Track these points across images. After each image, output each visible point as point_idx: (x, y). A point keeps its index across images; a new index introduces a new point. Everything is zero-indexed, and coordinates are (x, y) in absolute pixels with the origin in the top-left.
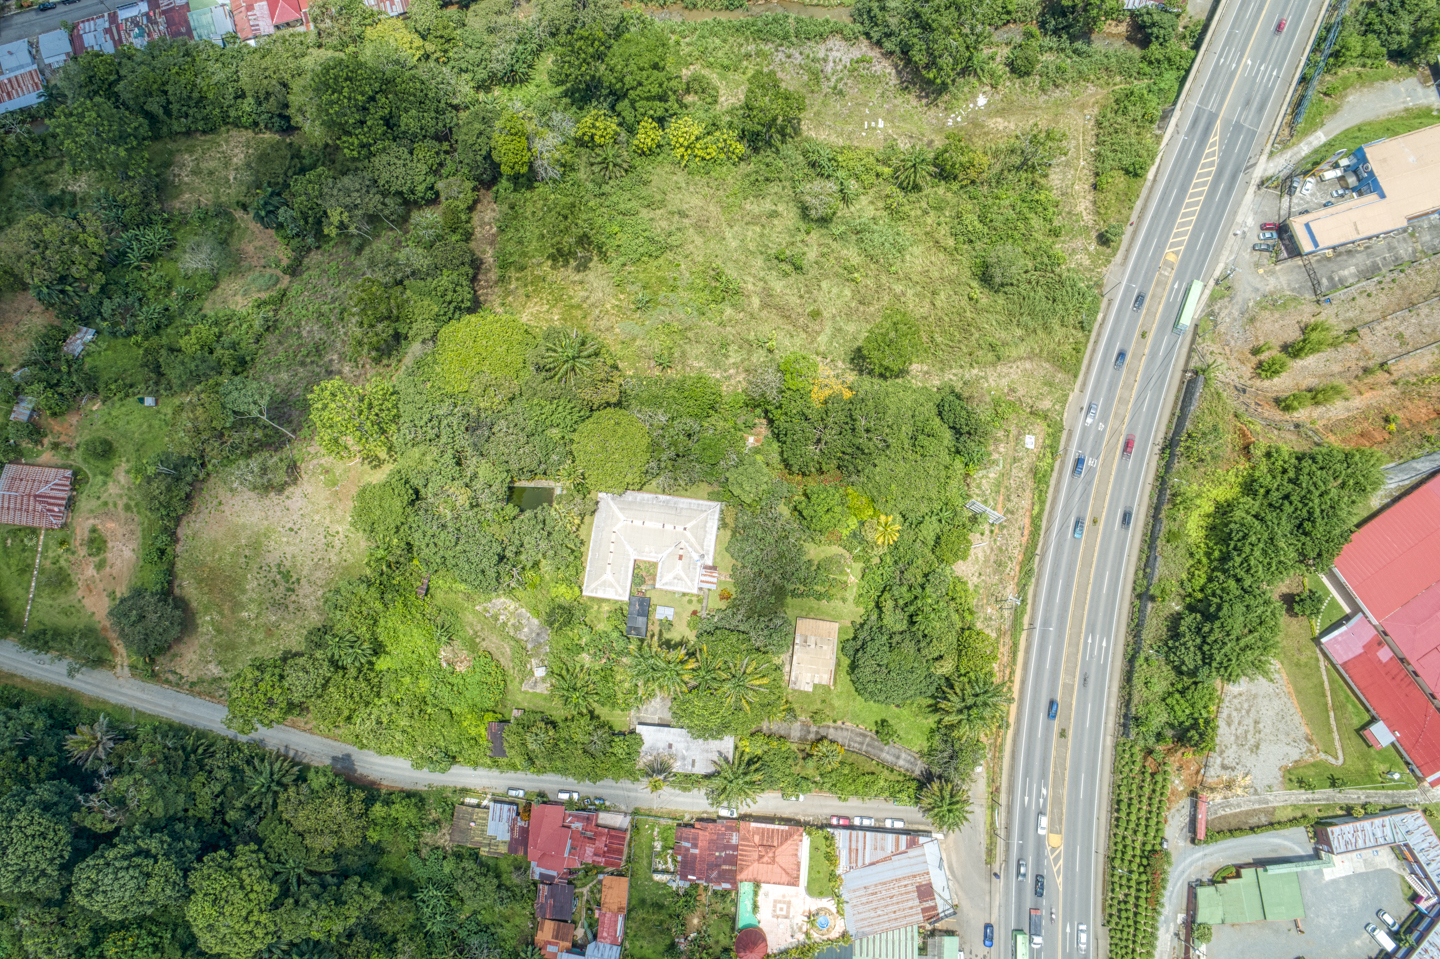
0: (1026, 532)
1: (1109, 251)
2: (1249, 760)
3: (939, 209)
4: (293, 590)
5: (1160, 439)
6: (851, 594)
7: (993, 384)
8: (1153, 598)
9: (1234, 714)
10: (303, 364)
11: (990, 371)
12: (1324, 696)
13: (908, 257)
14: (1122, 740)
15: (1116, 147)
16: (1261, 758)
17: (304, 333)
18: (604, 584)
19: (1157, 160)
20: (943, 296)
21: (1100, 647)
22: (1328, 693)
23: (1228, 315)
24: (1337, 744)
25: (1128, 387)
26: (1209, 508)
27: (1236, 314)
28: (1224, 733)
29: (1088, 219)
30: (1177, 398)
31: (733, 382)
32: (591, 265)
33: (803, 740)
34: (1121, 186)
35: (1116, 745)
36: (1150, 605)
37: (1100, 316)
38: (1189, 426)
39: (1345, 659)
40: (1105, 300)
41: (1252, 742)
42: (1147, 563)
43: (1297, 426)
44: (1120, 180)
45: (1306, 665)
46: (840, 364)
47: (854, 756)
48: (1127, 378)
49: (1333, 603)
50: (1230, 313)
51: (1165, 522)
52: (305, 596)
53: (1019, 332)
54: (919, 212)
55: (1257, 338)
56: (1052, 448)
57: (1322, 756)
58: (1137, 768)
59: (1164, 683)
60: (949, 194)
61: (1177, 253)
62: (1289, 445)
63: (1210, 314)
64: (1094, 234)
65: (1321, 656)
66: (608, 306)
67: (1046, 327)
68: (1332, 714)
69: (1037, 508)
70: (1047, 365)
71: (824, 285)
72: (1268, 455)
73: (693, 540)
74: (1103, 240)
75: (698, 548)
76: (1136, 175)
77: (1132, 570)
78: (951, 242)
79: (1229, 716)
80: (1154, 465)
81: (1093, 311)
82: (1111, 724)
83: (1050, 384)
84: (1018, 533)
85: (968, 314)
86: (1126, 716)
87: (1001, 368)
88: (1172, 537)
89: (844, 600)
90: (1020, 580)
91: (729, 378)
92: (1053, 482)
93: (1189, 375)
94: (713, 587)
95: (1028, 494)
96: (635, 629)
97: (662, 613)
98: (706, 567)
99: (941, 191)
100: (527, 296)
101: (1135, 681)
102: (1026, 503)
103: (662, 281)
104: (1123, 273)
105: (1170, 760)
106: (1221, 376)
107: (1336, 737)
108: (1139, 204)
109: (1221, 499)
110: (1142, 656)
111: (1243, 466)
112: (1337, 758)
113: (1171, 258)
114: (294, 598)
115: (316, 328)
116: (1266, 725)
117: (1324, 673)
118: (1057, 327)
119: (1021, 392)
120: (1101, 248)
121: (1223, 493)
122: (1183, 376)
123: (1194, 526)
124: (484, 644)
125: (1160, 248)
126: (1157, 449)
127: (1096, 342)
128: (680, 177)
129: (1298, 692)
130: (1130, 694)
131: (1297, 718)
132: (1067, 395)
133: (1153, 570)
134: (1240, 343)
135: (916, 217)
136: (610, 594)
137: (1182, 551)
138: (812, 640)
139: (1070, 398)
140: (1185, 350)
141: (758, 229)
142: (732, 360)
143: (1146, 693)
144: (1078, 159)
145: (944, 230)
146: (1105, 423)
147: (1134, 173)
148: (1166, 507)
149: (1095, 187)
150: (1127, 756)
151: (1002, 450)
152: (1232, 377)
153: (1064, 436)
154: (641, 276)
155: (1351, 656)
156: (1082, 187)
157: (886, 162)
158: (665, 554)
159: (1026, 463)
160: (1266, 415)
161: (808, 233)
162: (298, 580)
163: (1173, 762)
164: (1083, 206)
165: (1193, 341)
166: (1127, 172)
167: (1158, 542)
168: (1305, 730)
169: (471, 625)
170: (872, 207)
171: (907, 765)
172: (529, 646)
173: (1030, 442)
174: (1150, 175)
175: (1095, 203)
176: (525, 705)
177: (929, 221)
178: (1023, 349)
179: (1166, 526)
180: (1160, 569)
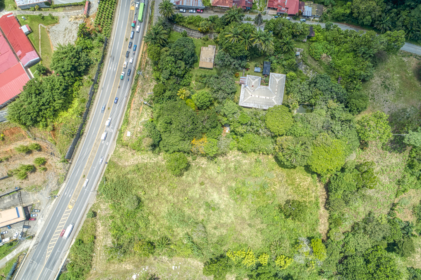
0: (133, 102)
1: (93, 210)
2: (68, 26)
3: (153, 231)
4: (383, 82)
5: (83, 137)
6: (194, 78)
7: (140, 156)
8: (93, 80)
9: (71, 39)
10: (387, 166)
11: (140, 162)
12: (41, 44)
13: (166, 211)
14: (108, 38)
15: (85, 253)
16: (65, 26)
17: (387, 178)
18: (278, 78)
19: (71, 247)
20: (155, 194)
21: (112, 67)
22: (40, 44)
23: (53, 185)
24: (40, 30)
25: (92, 157)
26: (70, 110)
27: (50, 185)
28: (75, 33)
29: (99, 224)
30: (75, 152)
31: (233, 155)
32: (285, 203)
33: (211, 33)
34: (85, 236)
35: (110, 37)
36: (94, 78)
37: (99, 183)
38: (73, 140)
39: (32, 52)
40: (96, 190)
41: (67, 31)
42: (93, 93)
43: (35, 139)
44: (86, 239)
45: (46, 53)
46: (194, 164)
47: (195, 29)
48: (92, 160)
49: (33, 72)
50: (52, 185)
51: (85, 106)
52: (378, 80)
53: (129, 176)
54: (161, 230)
55: (44, 174)
56: (121, 132)
57: (45, 27)
58: (104, 28)
59: (92, 53)
60: (149, 237)
61: (68, 208)
62: (39, 130)
63: (59, 184)
64: (98, 217)
65: (40, 55)
66: (278, 185)
67: (118, 177)
68: (40, 38)
69: (128, 111)
70: (120, 164)
71: (198, 196)
72: (47, 126)
73: (248, 92)
74: (95, 214)
75: (247, 90)
76: (80, 240)
77: (98, 93)
78: (150, 217)
79: (73, 39)
80: (86, 129)
81: (101, 185)
82: (111, 43)
83: (120, 157)
84: (136, 102)
85: (146, 186)
86: (106, 45)
87: (137, 162)
88: (83, 101)
89: (196, 76)
90: (136, 87)
91: (234, 157)
92: (122, 122)
93: (70, 162)
94: (241, 77)
95: (131, 115)
96: (267, 64)
97: (258, 70)
98: (244, 84)
99: (152, 238)
100: (308, 189)
101: (102, 54)
102: (132, 112)
103: (258, 197)
104: (89, 200)
105: (94, 27)
106: (59, 159)
107: (40, 32)
108: (79, 229)
109: (65, 112)
110: (98, 62)
111: (56, 123)
112: (41, 26)
113: (70, 207)
114: (382, 80)
115: (384, 181)
116: (61, 36)
117: (40, 50)
118: (115, 179)
119: (130, 154)
120: (95, 211)
121: (64, 115)
122: (72, 161)
123: (76, 103)
124: (317, 63)
125: (74, 211)
126: (85, 134)
127: (101, 174)
128: (251, 243)
129: (49, 46)
130: (104, 51)
131: (51, 38)
132: (114, 153)
133: (91, 90)
134: (51, 174)
135: (162, 228)
136: (276, 75)
137: (81, 96)
138: (208, 61)
139: (113, 152)
140: (70, 171)
141: (221, 221)
142: (233, 164)
143: (99, 50)
144: (100, 250)
145: (152, 222)
146: (101, 143)
147: (80, 242)
148: (85, 111)
149: (95, 238)
150: (107, 33)
151: (139, 129)
152: (55, 159)
153: (116, 138)
154: (265, 199)
155: (30, 52)
156: (100, 238)
157: (172, 250)
158: (258, 88)
159: (131, 126)
160: (45, 144)
161: (203, 220)
162: (381, 85)
163: (93, 27)
164: (100, 229)
165: (67, 174)
166: (83, 242)
167: (88, 99)
168: (49, 35)
169: (321, 69)
170: (179, 232)
171: (178, 27)
172: (302, 62)
173: (129, 134)
174: (74, 240)
175: (96, 230)
176: (302, 44)
177: (157, 226)
178: (128, 169)
179: (85, 105)
180: (89, 90)
